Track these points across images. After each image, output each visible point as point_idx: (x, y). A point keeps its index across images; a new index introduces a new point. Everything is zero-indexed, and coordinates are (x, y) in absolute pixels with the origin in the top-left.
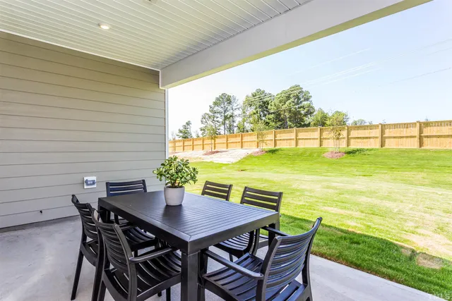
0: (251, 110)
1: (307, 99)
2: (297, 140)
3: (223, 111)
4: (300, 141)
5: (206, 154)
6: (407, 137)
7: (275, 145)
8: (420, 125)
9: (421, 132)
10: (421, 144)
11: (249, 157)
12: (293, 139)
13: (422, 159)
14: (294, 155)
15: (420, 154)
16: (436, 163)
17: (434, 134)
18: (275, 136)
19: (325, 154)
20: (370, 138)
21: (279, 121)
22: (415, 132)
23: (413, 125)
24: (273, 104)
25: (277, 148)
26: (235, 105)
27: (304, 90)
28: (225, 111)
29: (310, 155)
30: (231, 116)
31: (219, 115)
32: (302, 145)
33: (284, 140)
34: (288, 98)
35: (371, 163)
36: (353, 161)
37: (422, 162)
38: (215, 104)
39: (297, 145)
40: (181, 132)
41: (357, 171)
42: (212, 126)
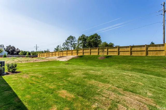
0: (80, 42)
1: (100, 39)
2: (91, 52)
3: (70, 42)
4: (92, 53)
5: (58, 58)
6: (127, 51)
7: (83, 54)
8: (131, 47)
9: (131, 49)
10: (131, 54)
11: (73, 59)
12: (89, 52)
13: (131, 59)
14: (88, 58)
15: (130, 57)
16: (135, 61)
17: (135, 50)
18: (83, 51)
19: (99, 58)
20: (114, 51)
21: (90, 46)
22: (129, 49)
23: (128, 47)
24: (88, 40)
25: (84, 55)
26: (75, 40)
27: (98, 35)
28: (71, 42)
29: (94, 58)
30: (73, 44)
31: (69, 43)
32: (92, 54)
33: (86, 52)
34: (93, 38)
35: (113, 61)
36: (107, 60)
37: (130, 60)
38: (68, 39)
39: (90, 54)
40: (55, 49)
41: (107, 64)
42: (66, 47)
